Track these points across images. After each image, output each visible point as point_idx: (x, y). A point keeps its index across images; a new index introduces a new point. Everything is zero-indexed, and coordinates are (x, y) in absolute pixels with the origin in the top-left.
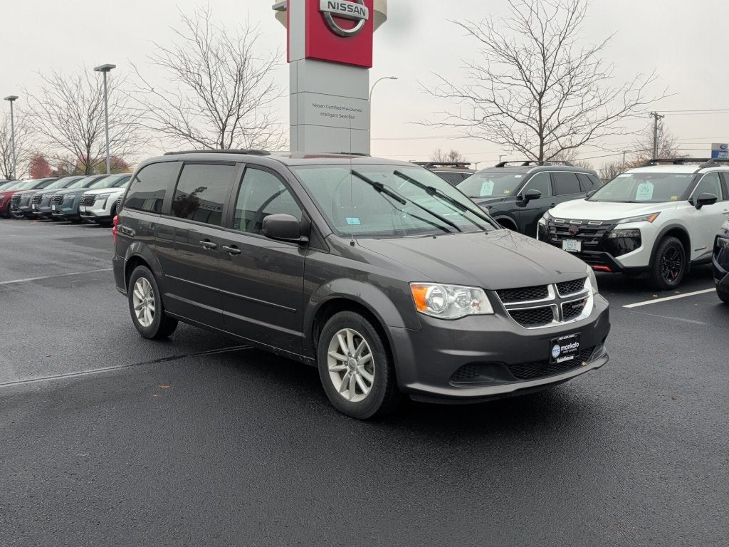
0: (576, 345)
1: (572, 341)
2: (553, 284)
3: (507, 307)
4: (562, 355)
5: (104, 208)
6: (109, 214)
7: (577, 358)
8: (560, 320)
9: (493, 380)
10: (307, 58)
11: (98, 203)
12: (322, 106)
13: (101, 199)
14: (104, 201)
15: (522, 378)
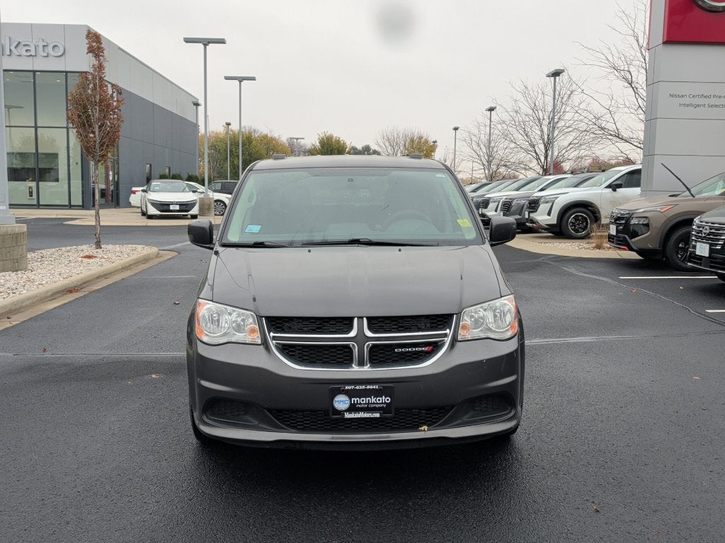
0: (388, 400)
1: (377, 393)
2: (360, 318)
3: (274, 338)
4: (353, 408)
5: (549, 214)
6: (555, 223)
7: (386, 418)
8: (361, 364)
9: (256, 423)
10: (665, 43)
11: (543, 207)
12: (683, 96)
13: (547, 202)
14: (550, 204)
15: (294, 427)
